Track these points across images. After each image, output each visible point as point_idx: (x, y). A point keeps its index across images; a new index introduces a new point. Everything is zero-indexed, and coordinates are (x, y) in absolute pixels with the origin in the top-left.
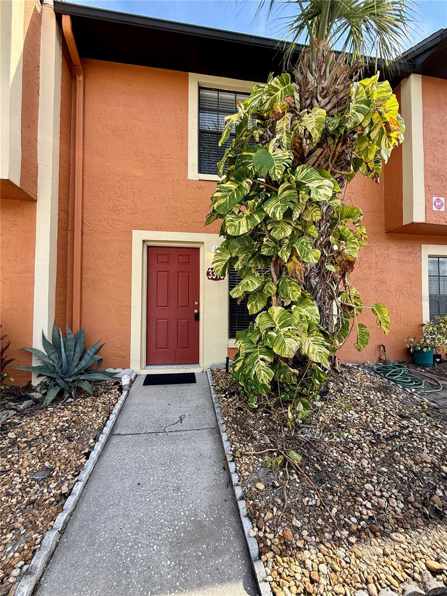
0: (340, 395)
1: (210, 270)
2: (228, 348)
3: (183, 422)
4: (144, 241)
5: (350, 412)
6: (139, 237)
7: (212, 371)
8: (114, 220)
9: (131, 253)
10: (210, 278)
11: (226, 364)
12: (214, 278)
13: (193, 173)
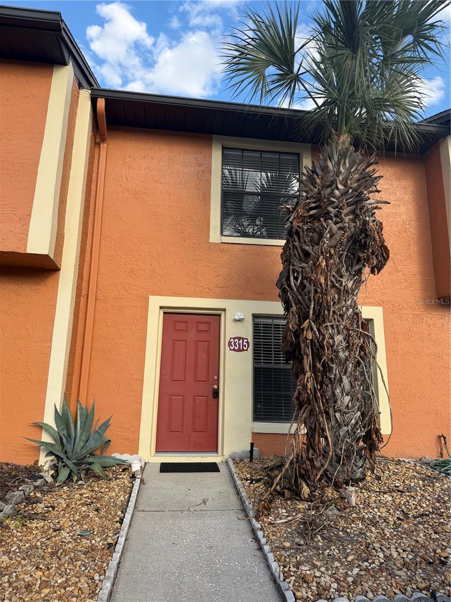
0: (378, 483)
1: (232, 340)
2: (253, 433)
3: (207, 504)
4: (161, 308)
5: (384, 496)
6: (156, 303)
7: (233, 460)
8: (130, 286)
9: (147, 321)
10: (232, 348)
11: (250, 452)
12: (236, 348)
13: (215, 236)
